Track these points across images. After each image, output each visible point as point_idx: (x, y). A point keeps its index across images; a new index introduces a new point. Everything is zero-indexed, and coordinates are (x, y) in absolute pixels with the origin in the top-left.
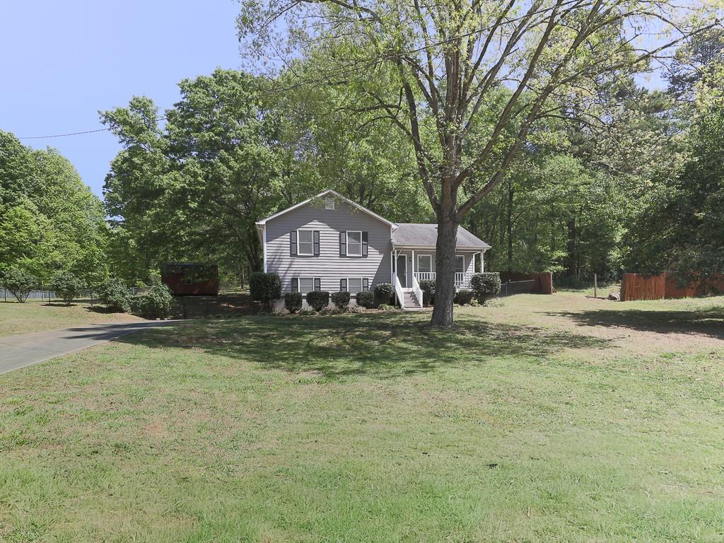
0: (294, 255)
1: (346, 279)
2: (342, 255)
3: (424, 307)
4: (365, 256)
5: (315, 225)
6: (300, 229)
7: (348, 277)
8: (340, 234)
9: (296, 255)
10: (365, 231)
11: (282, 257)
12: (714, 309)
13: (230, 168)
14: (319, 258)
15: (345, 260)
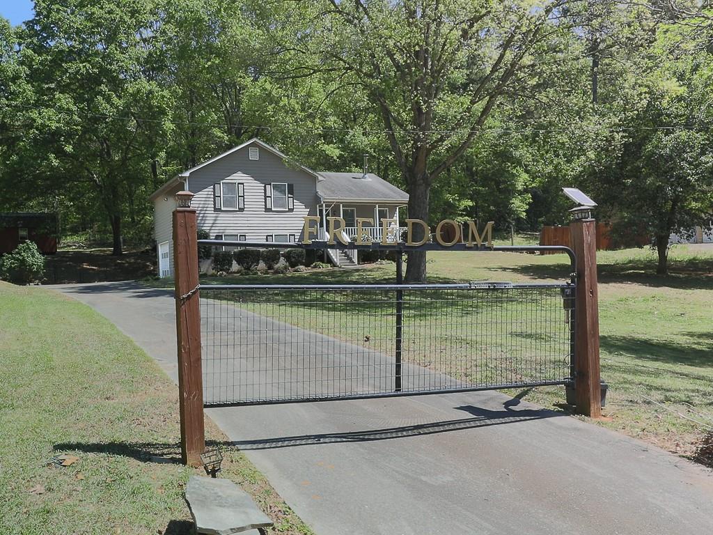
0: (217, 210)
1: (272, 236)
2: (268, 210)
3: (359, 264)
4: (291, 210)
5: (238, 177)
6: (224, 181)
7: (274, 233)
8: (265, 187)
9: (220, 210)
10: (291, 182)
11: (207, 212)
12: (630, 262)
13: (112, 105)
14: (244, 212)
15: (270, 214)
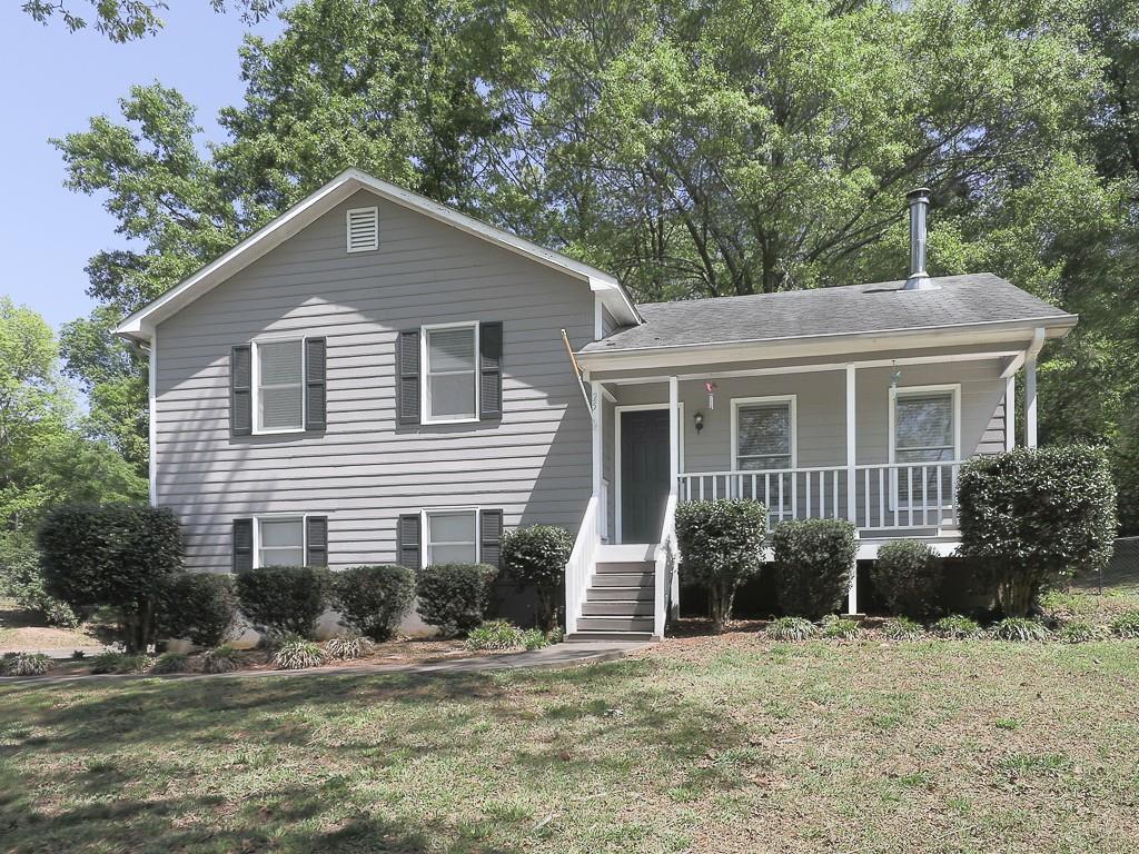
0: (241, 431)
1: (418, 517)
2: (406, 424)
4: (490, 420)
5: (312, 317)
6: (263, 338)
7: (425, 506)
8: (399, 342)
9: (248, 435)
10: (491, 318)
